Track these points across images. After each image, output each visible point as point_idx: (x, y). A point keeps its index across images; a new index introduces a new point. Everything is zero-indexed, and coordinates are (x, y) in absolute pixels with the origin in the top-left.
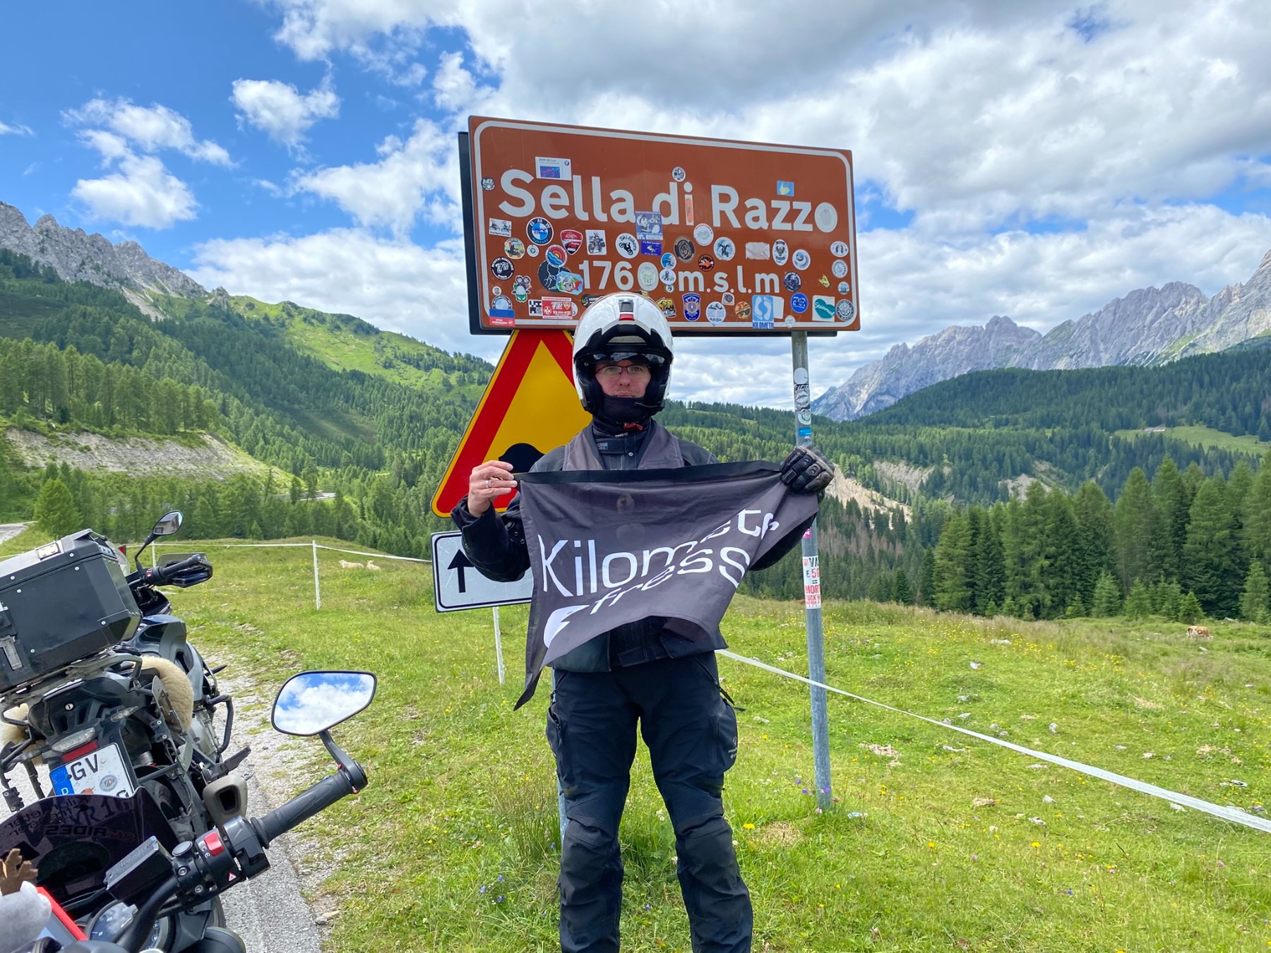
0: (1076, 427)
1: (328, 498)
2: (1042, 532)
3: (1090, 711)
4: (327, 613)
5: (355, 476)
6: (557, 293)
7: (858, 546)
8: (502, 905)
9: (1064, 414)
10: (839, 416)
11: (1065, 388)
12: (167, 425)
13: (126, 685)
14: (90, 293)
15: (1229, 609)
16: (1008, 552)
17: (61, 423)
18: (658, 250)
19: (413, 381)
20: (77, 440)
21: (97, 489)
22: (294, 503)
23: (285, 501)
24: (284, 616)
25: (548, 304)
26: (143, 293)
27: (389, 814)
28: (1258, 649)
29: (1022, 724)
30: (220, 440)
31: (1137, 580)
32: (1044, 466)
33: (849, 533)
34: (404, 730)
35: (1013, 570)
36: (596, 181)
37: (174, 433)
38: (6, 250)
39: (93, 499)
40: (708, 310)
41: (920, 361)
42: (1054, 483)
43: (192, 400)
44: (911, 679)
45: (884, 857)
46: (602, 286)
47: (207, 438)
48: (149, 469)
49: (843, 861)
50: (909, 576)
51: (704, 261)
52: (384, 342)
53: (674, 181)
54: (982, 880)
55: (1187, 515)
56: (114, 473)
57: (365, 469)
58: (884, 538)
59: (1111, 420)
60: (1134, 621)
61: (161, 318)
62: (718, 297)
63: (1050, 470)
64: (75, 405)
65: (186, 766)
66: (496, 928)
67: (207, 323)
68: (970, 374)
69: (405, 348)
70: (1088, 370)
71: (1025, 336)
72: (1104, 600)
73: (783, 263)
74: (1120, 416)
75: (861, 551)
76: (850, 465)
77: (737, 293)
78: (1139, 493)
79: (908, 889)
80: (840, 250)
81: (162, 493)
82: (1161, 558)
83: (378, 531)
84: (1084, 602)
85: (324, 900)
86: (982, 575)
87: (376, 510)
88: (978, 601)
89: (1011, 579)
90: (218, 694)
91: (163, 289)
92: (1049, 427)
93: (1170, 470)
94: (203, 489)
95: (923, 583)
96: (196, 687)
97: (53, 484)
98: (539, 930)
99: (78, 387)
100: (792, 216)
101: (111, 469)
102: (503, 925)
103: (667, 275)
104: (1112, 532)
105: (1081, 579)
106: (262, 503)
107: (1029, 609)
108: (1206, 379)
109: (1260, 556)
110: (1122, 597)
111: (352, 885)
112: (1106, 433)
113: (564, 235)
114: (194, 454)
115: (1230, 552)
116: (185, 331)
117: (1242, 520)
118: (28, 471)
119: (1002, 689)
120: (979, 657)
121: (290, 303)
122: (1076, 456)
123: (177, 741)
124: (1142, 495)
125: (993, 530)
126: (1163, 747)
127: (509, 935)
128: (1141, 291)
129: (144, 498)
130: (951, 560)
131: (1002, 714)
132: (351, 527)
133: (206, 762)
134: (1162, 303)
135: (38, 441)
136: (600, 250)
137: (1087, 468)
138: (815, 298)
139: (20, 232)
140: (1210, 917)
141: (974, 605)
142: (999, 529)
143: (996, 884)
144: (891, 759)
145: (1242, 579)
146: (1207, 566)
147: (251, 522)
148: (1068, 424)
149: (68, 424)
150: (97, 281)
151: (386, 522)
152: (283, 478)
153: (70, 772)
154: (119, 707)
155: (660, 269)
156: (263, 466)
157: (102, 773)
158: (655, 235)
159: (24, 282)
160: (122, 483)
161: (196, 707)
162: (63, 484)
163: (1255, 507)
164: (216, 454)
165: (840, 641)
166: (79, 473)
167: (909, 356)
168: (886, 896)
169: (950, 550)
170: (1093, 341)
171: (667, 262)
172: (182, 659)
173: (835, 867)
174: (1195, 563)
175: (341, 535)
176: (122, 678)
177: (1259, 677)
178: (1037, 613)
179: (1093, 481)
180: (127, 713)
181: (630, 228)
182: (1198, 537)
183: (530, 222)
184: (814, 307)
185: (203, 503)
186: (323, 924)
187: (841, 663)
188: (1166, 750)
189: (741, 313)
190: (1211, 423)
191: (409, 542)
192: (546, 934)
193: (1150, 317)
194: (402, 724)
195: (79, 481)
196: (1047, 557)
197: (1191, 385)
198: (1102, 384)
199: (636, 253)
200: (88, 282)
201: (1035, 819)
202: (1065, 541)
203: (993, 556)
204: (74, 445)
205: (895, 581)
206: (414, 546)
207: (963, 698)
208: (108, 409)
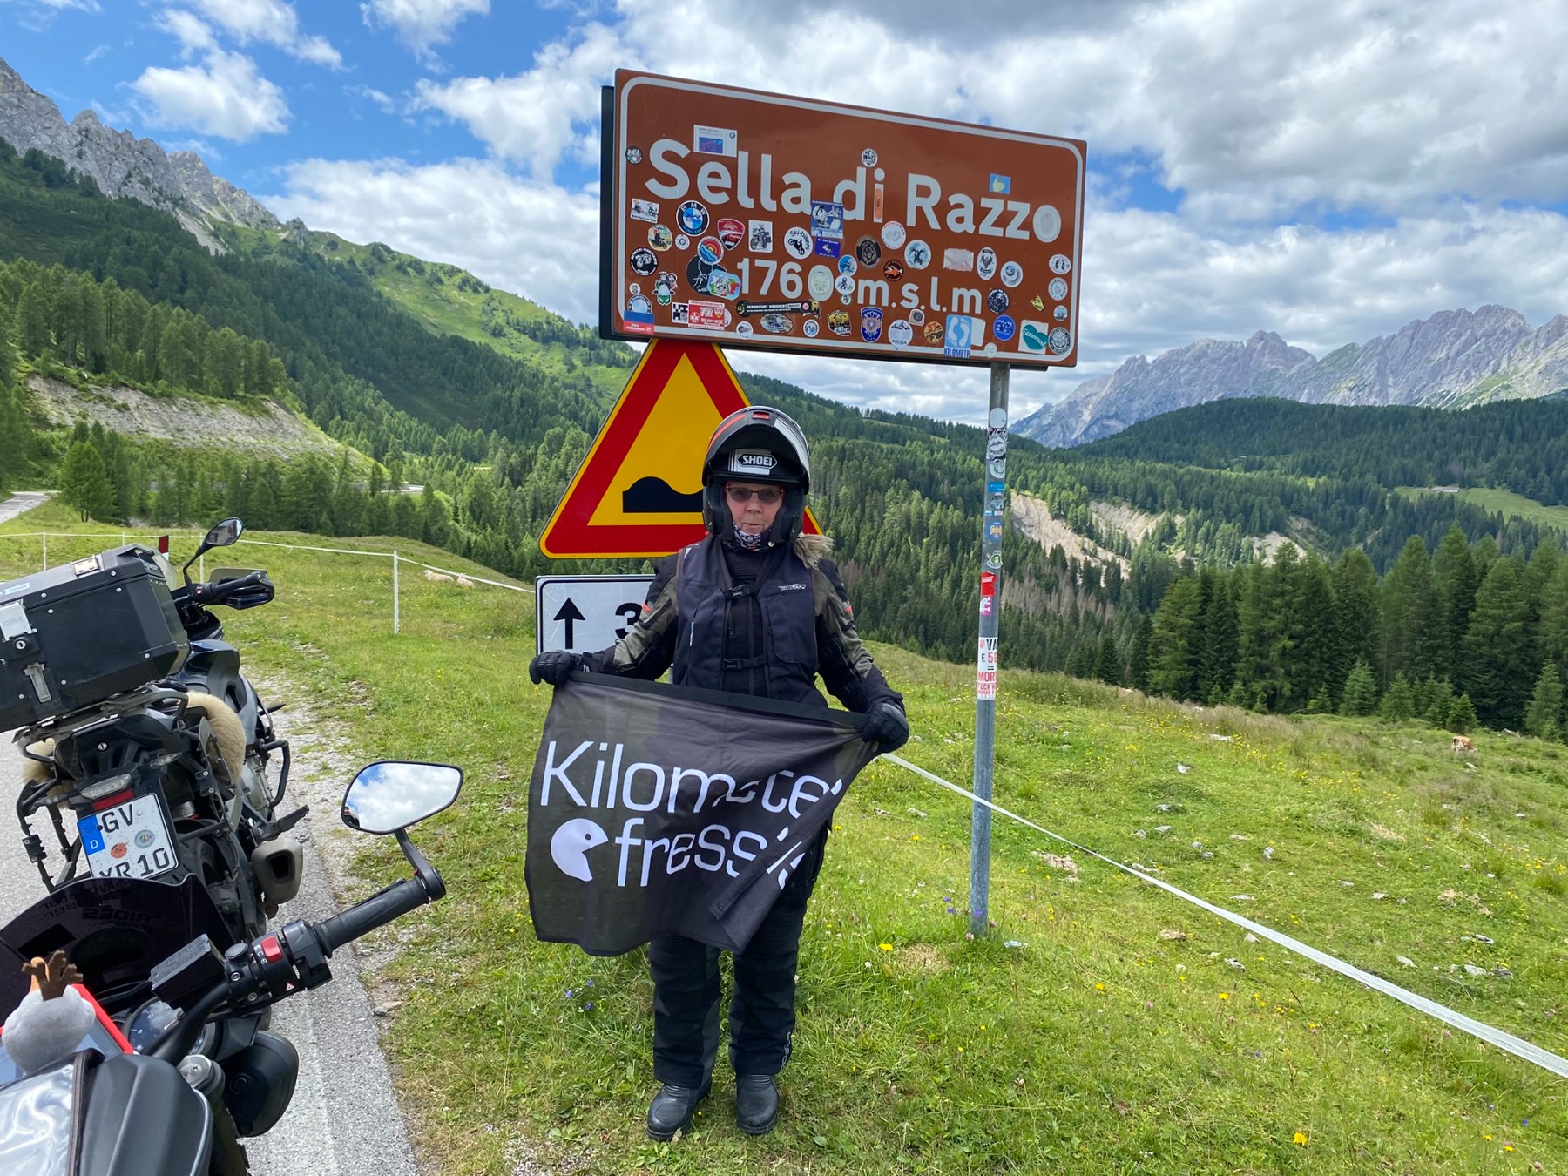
0: (1346, 479)
1: (415, 491)
2: (1288, 605)
3: (1316, 837)
4: (406, 638)
5: (450, 467)
6: (708, 296)
7: (1059, 604)
8: (590, 1013)
9: (1334, 461)
10: (1053, 441)
11: (1338, 428)
12: (223, 385)
13: (168, 726)
14: (135, 213)
15: (1510, 719)
16: (1244, 626)
17: (95, 372)
18: (836, 249)
19: (528, 357)
20: (113, 395)
21: (135, 458)
22: (373, 494)
23: (363, 491)
24: (354, 638)
25: (696, 309)
26: (201, 219)
27: (465, 892)
28: (1539, 772)
29: (1231, 845)
30: (287, 410)
31: (1399, 675)
32: (1300, 524)
33: (1050, 587)
34: (490, 793)
35: (1248, 649)
36: (766, 160)
37: (232, 396)
38: (35, 150)
39: (130, 468)
40: (891, 330)
41: (1160, 379)
42: (1311, 547)
43: (255, 358)
44: (1103, 778)
45: (1043, 998)
46: (764, 291)
47: (272, 405)
48: (199, 439)
49: (992, 997)
50: (1118, 645)
51: (891, 267)
52: (494, 304)
53: (863, 166)
54: (1154, 1034)
55: (1473, 600)
56: (156, 440)
57: (461, 460)
58: (1092, 596)
59: (1391, 472)
60: (1391, 724)
61: (222, 251)
62: (904, 314)
63: (1308, 529)
64: (113, 352)
65: (234, 825)
66: (581, 1039)
67: (279, 263)
68: (1221, 402)
69: (520, 314)
70: (1371, 407)
71: (1296, 359)
72: (1355, 695)
73: (987, 277)
74: (1403, 469)
75: (1062, 609)
76: (1059, 503)
77: (928, 310)
78: (1415, 567)
79: (1065, 1037)
80: (1060, 265)
81: (213, 470)
82: (1434, 650)
83: (474, 537)
84: (1331, 696)
85: (384, 988)
86: (1210, 652)
87: (472, 511)
88: (1202, 684)
89: (1244, 659)
90: (273, 738)
91: (227, 216)
92: (1312, 476)
93: (1457, 542)
94: (263, 466)
95: (1135, 656)
96: (248, 729)
97: (82, 447)
98: (631, 1047)
99: (117, 330)
100: (1004, 220)
101: (153, 435)
102: (591, 1035)
103: (844, 282)
104: (1376, 613)
105: (1330, 668)
106: (334, 491)
107: (1262, 698)
108: (1518, 430)
109: (1557, 657)
110: (1379, 694)
111: (418, 973)
112: (1383, 490)
113: (722, 225)
114: (255, 425)
115: (1519, 649)
116: (251, 271)
117: (1541, 612)
118: (53, 430)
119: (1213, 801)
120: (1190, 759)
121: (382, 245)
122: (1342, 515)
123: (226, 794)
124: (1419, 570)
125: (1228, 598)
126: (1399, 887)
127: (595, 1049)
128: (1448, 313)
129: (191, 473)
130: (1172, 630)
131: (1209, 831)
132: (441, 529)
133: (256, 819)
134: (1473, 329)
135: (67, 394)
136: (764, 246)
137: (1355, 530)
138: (1025, 323)
139: (54, 129)
140: (1425, 1095)
141: (1195, 688)
142: (1236, 597)
143: (1170, 1040)
144: (1070, 873)
145: (1532, 683)
146: (1489, 664)
147: (319, 513)
148: (1337, 473)
149: (103, 376)
150: (146, 198)
151: (484, 527)
152: (362, 460)
153: (100, 823)
154: (159, 752)
155: (836, 274)
156: (337, 445)
157: (137, 826)
158: (834, 231)
159: (56, 193)
160: (164, 453)
161: (247, 752)
162: (94, 449)
163: (1558, 597)
164: (281, 426)
165: (1022, 724)
166: (113, 436)
167: (1148, 373)
168: (1039, 1043)
169: (1173, 618)
170: (1380, 372)
171: (846, 266)
172: (235, 695)
173: (982, 1003)
174: (1475, 659)
175: (427, 538)
176: (165, 716)
177: (1535, 806)
178: (1273, 704)
179: (1360, 547)
180: (168, 759)
181: (805, 221)
182: (1482, 627)
183: (682, 206)
184: (1021, 335)
185: (263, 485)
186: (382, 1015)
187: (1019, 752)
188: (1400, 892)
189: (931, 336)
190: (1517, 488)
191: (510, 554)
192: (639, 1052)
193: (1456, 347)
194: (488, 784)
195: (114, 447)
196: (1291, 637)
197: (1498, 436)
198: (1386, 427)
199: (808, 253)
200: (135, 199)
201: (1231, 961)
202: (1316, 620)
203: (1226, 627)
204: (109, 402)
205: (1100, 650)
206: (516, 560)
207: (1164, 807)
208: (152, 359)
